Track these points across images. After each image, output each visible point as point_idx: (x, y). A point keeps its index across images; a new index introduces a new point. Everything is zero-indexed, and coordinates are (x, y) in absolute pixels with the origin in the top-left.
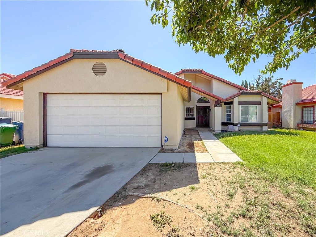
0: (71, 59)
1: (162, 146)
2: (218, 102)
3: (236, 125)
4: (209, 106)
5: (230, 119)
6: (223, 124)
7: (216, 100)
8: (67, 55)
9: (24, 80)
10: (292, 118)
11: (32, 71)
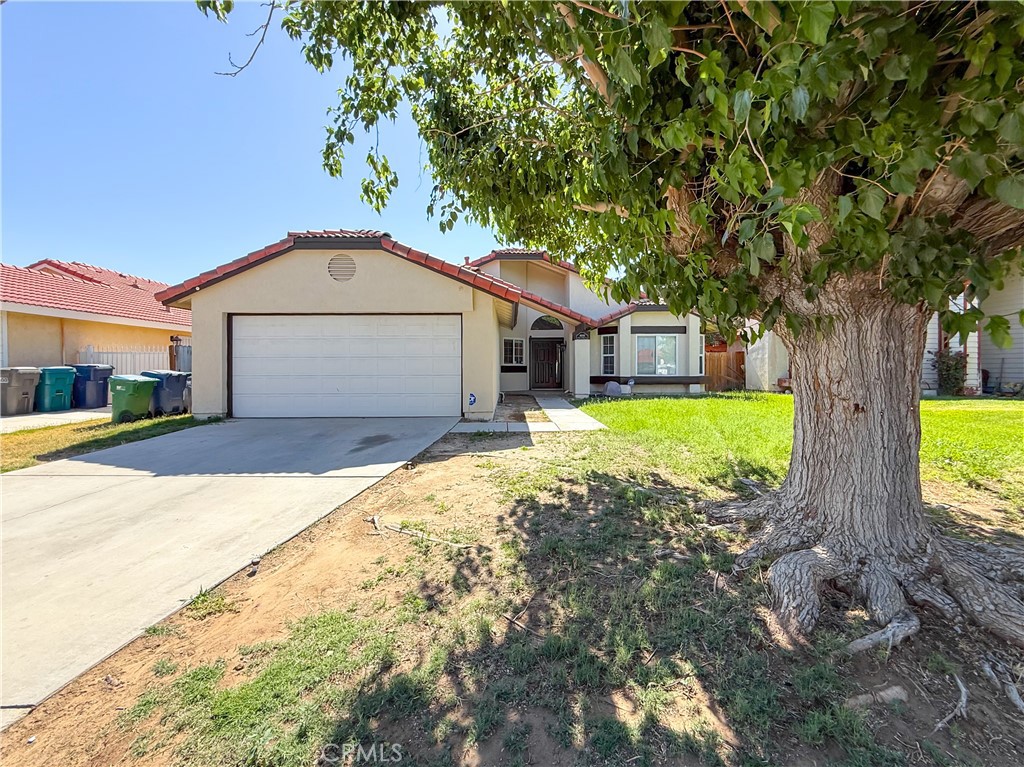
0: (289, 249)
1: (463, 414)
2: (583, 329)
3: (626, 383)
4: (563, 339)
5: (612, 368)
6: (594, 380)
7: (578, 323)
8: (283, 242)
9: (198, 289)
10: (767, 365)
11: (214, 272)
